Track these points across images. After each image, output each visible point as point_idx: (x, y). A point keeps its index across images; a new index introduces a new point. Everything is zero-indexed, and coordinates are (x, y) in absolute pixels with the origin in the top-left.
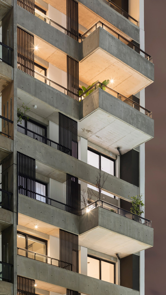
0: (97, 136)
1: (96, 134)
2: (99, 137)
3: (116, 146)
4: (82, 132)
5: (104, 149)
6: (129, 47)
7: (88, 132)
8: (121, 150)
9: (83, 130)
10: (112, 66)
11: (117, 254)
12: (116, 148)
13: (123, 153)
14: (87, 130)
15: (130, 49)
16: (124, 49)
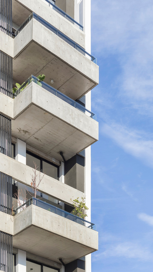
0: (35, 138)
1: (34, 135)
2: (38, 139)
3: (58, 151)
4: (19, 133)
5: (46, 154)
6: (69, 44)
7: (26, 133)
8: (64, 155)
9: (19, 130)
10: (50, 64)
11: (60, 259)
12: (58, 153)
13: (67, 159)
14: (23, 131)
15: (70, 47)
16: (63, 46)
